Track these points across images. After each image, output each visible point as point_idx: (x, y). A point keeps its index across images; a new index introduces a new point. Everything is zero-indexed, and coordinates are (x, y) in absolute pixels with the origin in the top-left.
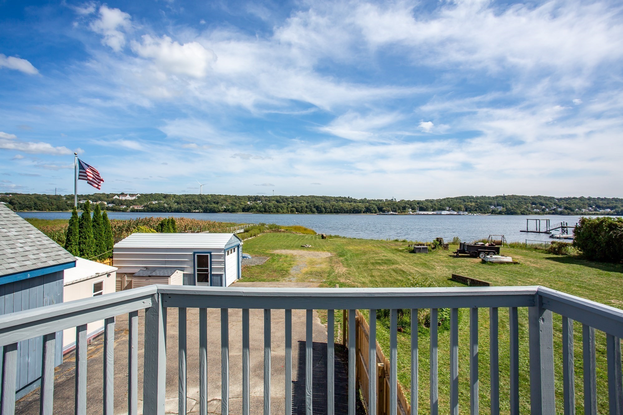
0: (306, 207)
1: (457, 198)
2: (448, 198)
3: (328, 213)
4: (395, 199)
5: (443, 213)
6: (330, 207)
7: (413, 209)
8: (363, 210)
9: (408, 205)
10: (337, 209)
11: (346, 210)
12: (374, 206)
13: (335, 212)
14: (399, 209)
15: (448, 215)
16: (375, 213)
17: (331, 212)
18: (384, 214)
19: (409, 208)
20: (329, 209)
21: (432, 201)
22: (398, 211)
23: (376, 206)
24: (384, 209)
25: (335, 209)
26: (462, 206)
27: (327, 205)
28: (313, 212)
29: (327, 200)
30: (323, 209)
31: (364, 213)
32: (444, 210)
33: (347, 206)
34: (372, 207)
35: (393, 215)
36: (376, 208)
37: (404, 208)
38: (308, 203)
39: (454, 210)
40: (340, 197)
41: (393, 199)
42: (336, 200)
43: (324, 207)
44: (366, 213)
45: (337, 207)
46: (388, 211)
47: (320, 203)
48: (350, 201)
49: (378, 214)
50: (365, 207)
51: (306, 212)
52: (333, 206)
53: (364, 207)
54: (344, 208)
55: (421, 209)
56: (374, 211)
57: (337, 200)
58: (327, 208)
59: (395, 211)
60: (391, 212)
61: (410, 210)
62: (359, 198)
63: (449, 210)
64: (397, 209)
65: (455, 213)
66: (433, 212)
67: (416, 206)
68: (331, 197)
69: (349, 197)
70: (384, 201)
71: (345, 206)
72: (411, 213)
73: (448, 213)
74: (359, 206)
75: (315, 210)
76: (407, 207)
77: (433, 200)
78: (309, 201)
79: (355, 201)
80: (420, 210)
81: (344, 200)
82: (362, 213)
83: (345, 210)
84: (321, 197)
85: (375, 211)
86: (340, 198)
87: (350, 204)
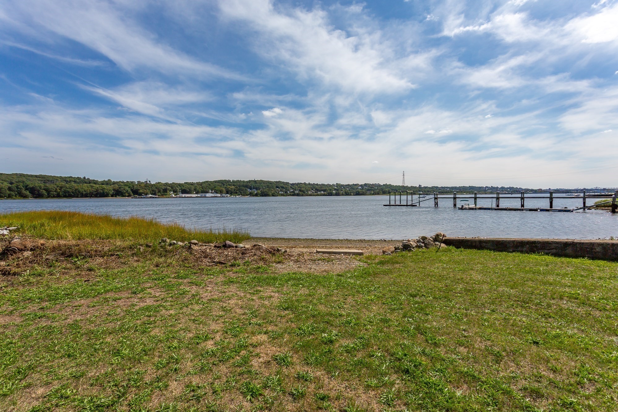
0: (10, 189)
1: (216, 182)
2: (207, 182)
3: (54, 197)
4: (149, 181)
5: (208, 195)
6: (56, 189)
7: (175, 191)
8: (111, 193)
9: (170, 187)
10: (69, 192)
11: (84, 193)
12: (127, 188)
13: (65, 196)
14: (159, 192)
15: (213, 197)
16: (129, 196)
17: (58, 196)
18: (142, 198)
19: (170, 191)
20: (56, 192)
21: (192, 184)
22: (158, 194)
23: (129, 188)
24: (141, 191)
25: (65, 192)
26: (224, 189)
27: (50, 186)
28: (25, 197)
29: (49, 181)
30: (44, 192)
31: (112, 196)
32: (207, 192)
33: (86, 189)
34: (124, 189)
35: (153, 198)
36: (129, 190)
37: (165, 191)
38: (11, 183)
39: (217, 193)
40: (71, 177)
41: (147, 181)
42: (65, 181)
43: (46, 190)
44: (116, 197)
45: (69, 190)
46: (146, 194)
47: (37, 184)
48: (88, 182)
49: (132, 198)
50: (114, 190)
51: (10, 197)
52: (61, 188)
53: (112, 189)
54: (81, 190)
55: (184, 192)
56: (127, 194)
57: (67, 180)
58: (51, 191)
59: (155, 194)
60: (150, 195)
61: (172, 192)
62: (100, 180)
63: (212, 193)
64: (157, 191)
65: (219, 195)
66: (197, 195)
67: (178, 189)
68: (55, 177)
69: (85, 178)
70: (136, 183)
71: (82, 188)
72: (173, 196)
73: (213, 195)
74: (104, 189)
75: (27, 193)
76: (168, 189)
77: (193, 182)
78: (14, 182)
79: (95, 182)
80: (182, 193)
81: (78, 180)
82: (109, 197)
83: (82, 194)
84: (36, 176)
85: (129, 194)
86: (71, 179)
87: (91, 186)
